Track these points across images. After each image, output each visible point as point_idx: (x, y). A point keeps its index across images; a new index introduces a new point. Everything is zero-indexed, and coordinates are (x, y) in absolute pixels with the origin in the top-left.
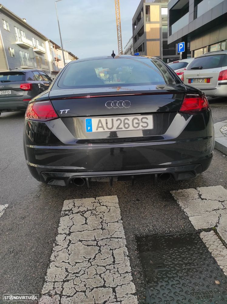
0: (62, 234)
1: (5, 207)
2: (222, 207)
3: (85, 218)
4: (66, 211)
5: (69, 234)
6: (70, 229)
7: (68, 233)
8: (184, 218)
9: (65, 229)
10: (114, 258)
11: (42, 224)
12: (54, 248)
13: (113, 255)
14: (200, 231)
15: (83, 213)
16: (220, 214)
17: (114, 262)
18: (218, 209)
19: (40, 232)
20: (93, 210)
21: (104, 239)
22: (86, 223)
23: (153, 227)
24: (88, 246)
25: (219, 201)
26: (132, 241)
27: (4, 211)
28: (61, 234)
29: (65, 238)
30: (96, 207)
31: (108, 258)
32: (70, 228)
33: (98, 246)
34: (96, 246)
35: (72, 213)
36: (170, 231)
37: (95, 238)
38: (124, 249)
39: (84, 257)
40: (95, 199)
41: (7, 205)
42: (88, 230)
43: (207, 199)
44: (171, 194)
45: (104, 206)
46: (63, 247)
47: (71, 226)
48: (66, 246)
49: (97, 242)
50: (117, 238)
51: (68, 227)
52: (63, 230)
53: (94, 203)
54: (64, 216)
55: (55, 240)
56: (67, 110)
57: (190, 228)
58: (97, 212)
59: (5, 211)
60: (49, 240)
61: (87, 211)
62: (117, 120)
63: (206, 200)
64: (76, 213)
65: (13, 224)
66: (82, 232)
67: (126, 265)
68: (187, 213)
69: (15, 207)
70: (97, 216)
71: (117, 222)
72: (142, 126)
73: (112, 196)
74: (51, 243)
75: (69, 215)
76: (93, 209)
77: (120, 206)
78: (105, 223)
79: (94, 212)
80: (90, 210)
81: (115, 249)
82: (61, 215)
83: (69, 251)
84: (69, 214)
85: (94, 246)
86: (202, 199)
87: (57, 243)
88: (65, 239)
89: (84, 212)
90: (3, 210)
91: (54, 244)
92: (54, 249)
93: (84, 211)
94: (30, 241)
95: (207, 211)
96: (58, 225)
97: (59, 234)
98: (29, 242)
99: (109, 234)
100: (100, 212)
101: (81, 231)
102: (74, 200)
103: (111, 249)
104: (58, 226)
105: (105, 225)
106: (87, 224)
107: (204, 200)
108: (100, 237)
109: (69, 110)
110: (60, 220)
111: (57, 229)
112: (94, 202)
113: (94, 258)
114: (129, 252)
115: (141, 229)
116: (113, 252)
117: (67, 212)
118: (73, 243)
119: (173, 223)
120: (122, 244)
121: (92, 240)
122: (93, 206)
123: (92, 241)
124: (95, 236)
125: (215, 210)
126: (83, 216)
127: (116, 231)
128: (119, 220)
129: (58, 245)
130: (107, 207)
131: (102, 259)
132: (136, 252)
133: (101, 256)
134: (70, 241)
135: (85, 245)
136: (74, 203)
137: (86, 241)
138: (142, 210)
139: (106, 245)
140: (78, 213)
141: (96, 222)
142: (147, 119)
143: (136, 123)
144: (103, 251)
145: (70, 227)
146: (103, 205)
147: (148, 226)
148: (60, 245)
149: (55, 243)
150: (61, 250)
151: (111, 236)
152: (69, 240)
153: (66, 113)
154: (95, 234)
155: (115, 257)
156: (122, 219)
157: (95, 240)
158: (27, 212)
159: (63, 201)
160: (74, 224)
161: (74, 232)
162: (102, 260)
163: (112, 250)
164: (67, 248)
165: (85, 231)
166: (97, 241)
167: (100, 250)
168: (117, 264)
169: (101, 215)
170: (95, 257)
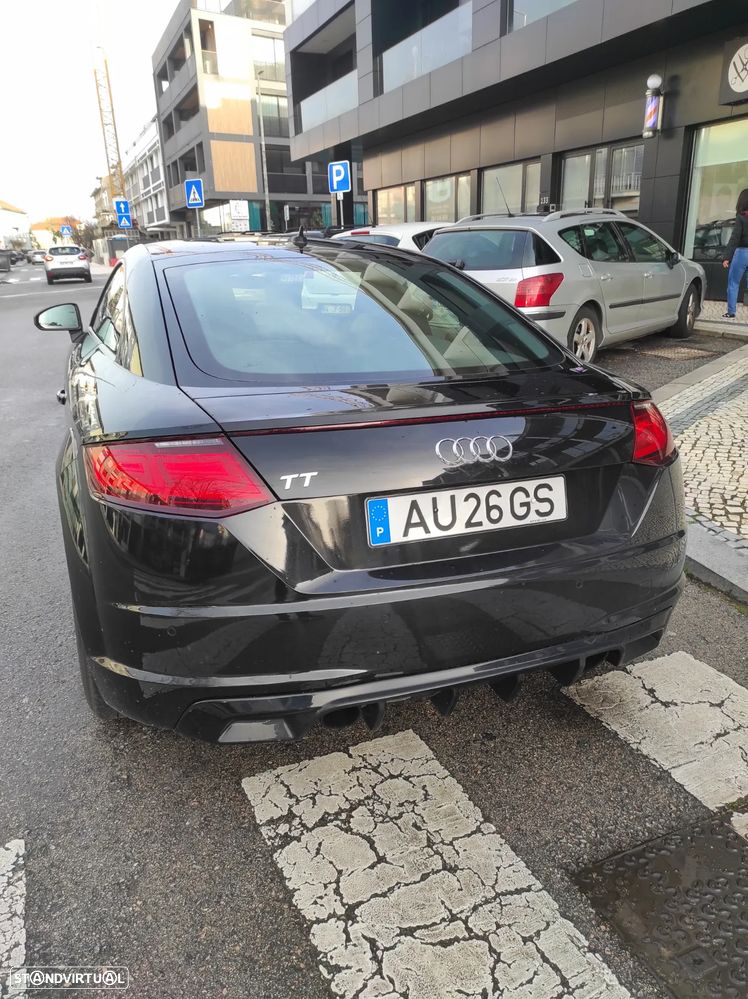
0: (324, 921)
1: (18, 856)
2: (730, 724)
3: (364, 837)
4: (271, 822)
5: (350, 915)
6: (337, 891)
7: (341, 911)
8: (659, 778)
9: (321, 898)
10: (555, 968)
11: (220, 897)
12: (333, 985)
13: (545, 960)
14: (727, 812)
15: (343, 821)
16: (740, 748)
17: (564, 983)
18: (726, 733)
19: (234, 932)
20: (371, 802)
21: (481, 905)
22: (381, 859)
23: (595, 825)
24: (444, 944)
25: (712, 705)
26: (568, 890)
27: (21, 874)
28: (318, 921)
29: (346, 931)
30: (373, 788)
31: (535, 973)
32: (338, 888)
33: (478, 937)
34: (471, 938)
35: (304, 826)
36: (650, 831)
37: (450, 911)
38: (563, 925)
39: (460, 991)
40: (350, 756)
41: (17, 846)
42: (406, 885)
43: (678, 702)
44: (569, 701)
45: (397, 777)
46: (360, 970)
47: (337, 882)
48: (374, 967)
49: (465, 922)
50: (518, 891)
51: (326, 886)
52: (315, 903)
53: (358, 773)
54: (282, 847)
55: (314, 952)
56: (308, 476)
57: (694, 807)
58: (388, 806)
59: (29, 873)
60: (291, 954)
61: (353, 808)
62: (466, 499)
63: (676, 704)
64: (316, 825)
65: (101, 921)
66: (392, 897)
67: (608, 985)
68: (654, 760)
69: (57, 845)
70: (399, 822)
71: (478, 830)
72: (537, 512)
73: (400, 735)
74: (310, 968)
75: (298, 839)
76: (367, 798)
77: (446, 768)
78: (442, 842)
79: (380, 809)
80: (359, 805)
81: (538, 933)
82: (269, 843)
83: (392, 981)
84: (295, 833)
85: (464, 939)
86: (666, 704)
87: (333, 963)
88: (348, 940)
89: (344, 816)
90: (14, 870)
91: (321, 967)
92: (334, 988)
93: (341, 811)
94: (223, 979)
95: (702, 743)
96: (286, 887)
97: (313, 923)
98: (223, 987)
99: (483, 884)
100: (401, 805)
101: (384, 895)
102: (275, 772)
103: (525, 940)
104: (290, 894)
105: (447, 851)
106: (387, 862)
107: (672, 707)
108: (463, 903)
109: (315, 474)
110: (279, 866)
111: (291, 904)
112: (354, 769)
113: (496, 988)
114: (587, 936)
115: (564, 840)
116: (538, 950)
117: (283, 829)
118: (387, 949)
119: (643, 802)
120: (548, 912)
121: (443, 920)
122: (360, 785)
123: (444, 924)
124: (443, 903)
125: (719, 735)
126: (348, 830)
127: (498, 868)
128: (481, 823)
129: (337, 969)
130: (407, 779)
131: (522, 985)
132: (603, 927)
133: (513, 972)
134: (372, 942)
135: (433, 945)
136: (282, 783)
137: (426, 927)
138: (524, 771)
139: (498, 926)
140: (323, 822)
141: (412, 848)
142: (550, 489)
143: (522, 505)
144: (506, 952)
145: (334, 886)
146: (392, 777)
147: (578, 825)
148: (348, 968)
149: (322, 963)
150: (365, 986)
151: (493, 887)
152: (364, 937)
153: (307, 484)
154: (439, 894)
155: (555, 965)
156: (487, 819)
157: (453, 918)
158: (128, 858)
159: (239, 784)
160: (340, 872)
161: (361, 903)
162: (527, 987)
163: (530, 939)
164: (379, 972)
165: (397, 891)
166: (460, 919)
167: (492, 950)
168: (577, 988)
169: (410, 818)
170: (495, 981)
